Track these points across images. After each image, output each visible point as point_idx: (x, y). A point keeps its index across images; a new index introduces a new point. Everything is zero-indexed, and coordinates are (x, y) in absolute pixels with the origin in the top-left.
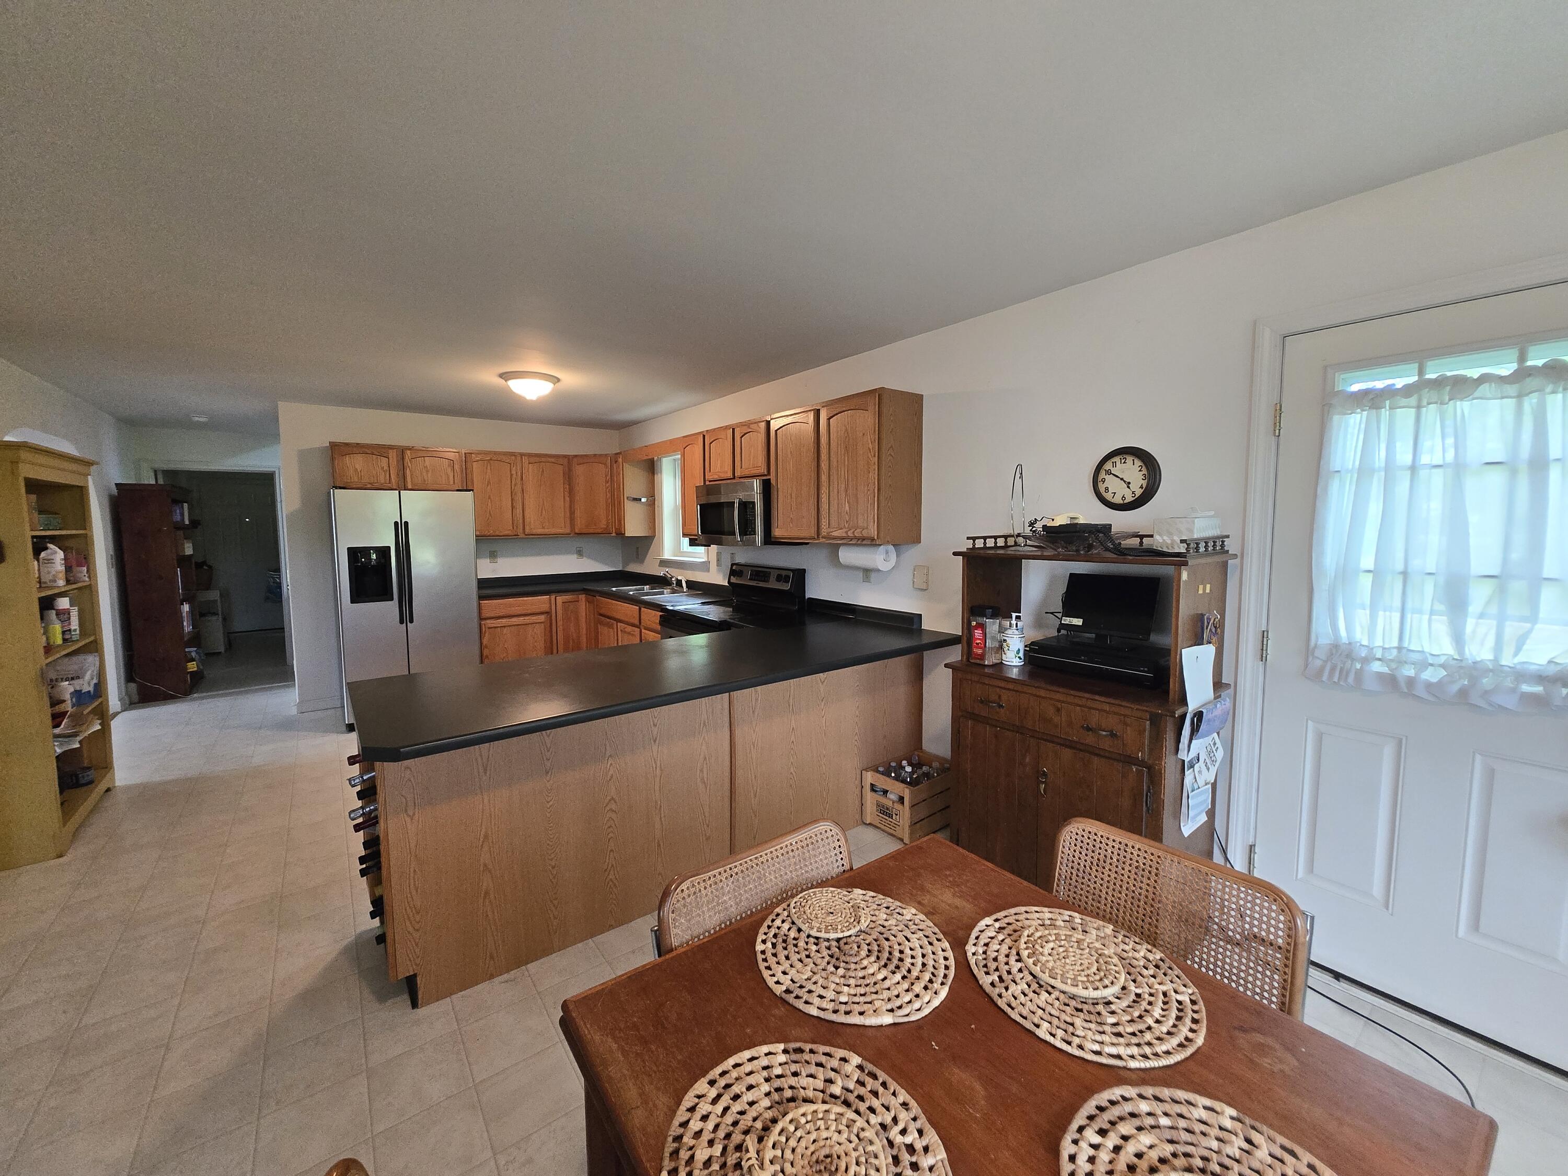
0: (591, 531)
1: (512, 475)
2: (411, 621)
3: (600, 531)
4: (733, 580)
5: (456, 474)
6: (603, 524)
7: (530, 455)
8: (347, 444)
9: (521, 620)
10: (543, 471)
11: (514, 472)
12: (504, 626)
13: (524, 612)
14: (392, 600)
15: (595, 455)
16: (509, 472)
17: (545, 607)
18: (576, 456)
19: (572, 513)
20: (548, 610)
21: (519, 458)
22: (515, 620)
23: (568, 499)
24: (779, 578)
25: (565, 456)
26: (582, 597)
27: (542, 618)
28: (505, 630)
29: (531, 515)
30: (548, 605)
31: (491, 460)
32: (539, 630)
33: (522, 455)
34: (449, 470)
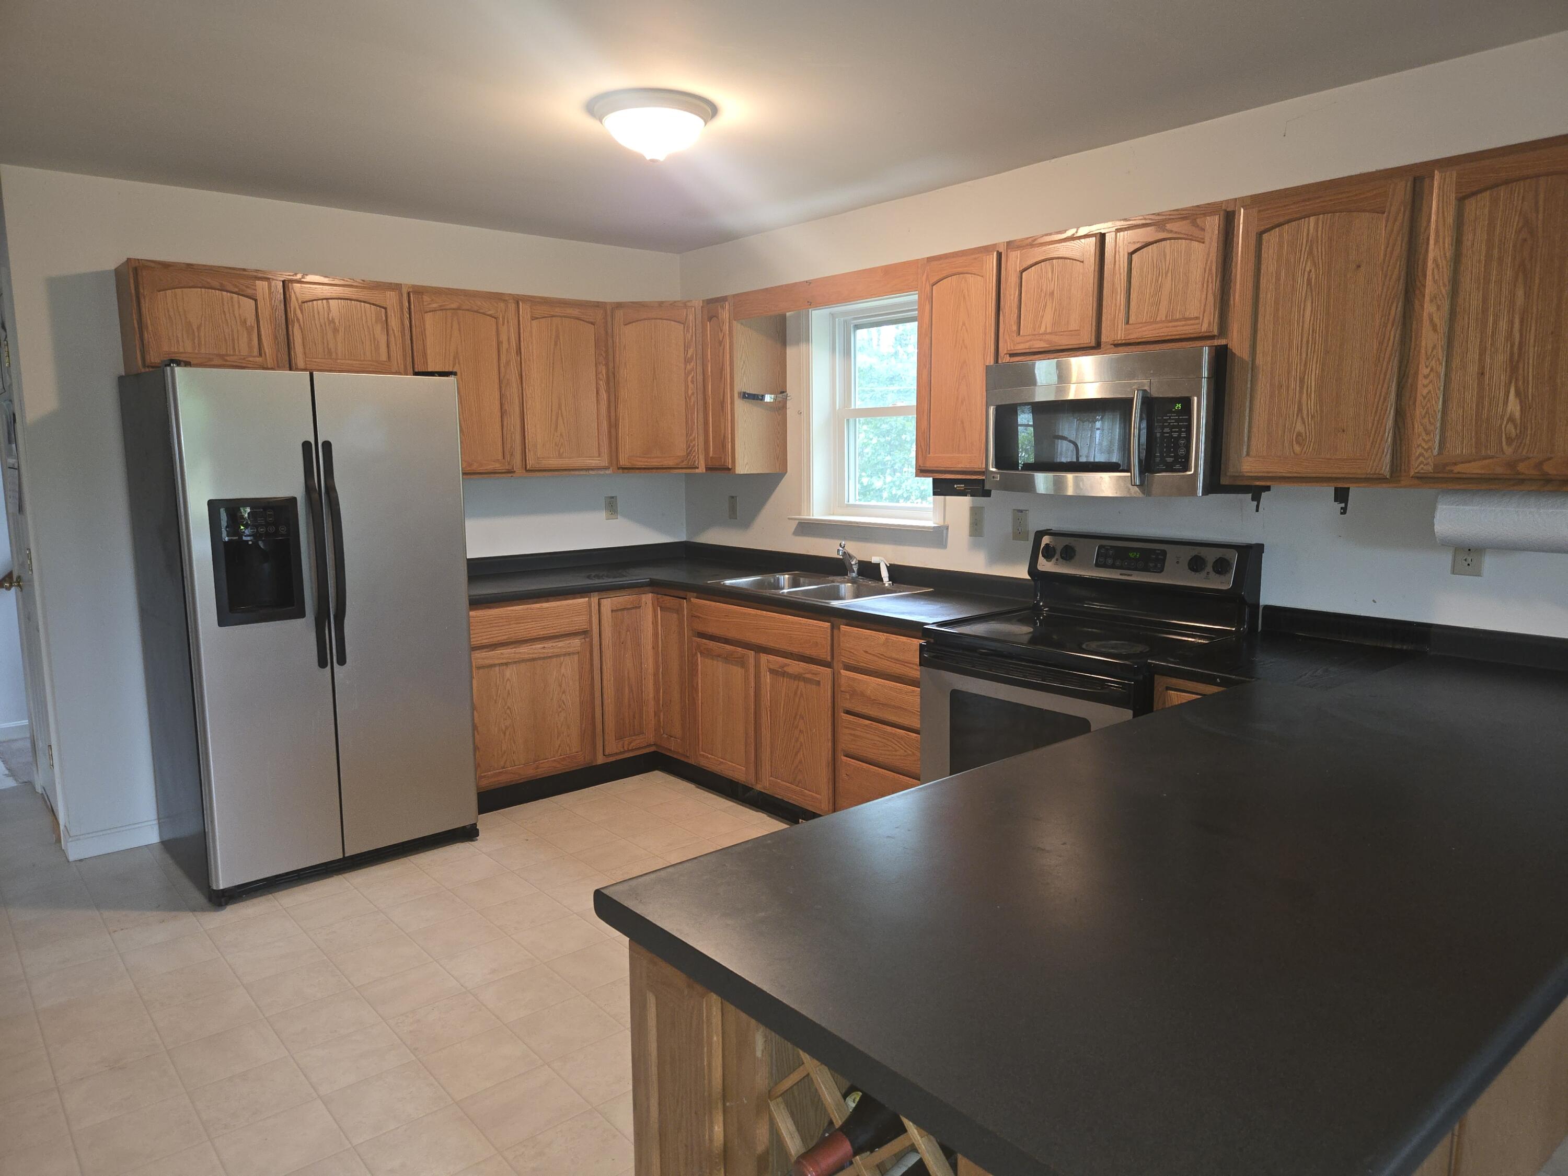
0: (655, 463)
1: (499, 343)
2: (342, 661)
3: (671, 463)
4: (1044, 565)
5: (392, 339)
6: (680, 449)
7: (533, 301)
8: (166, 266)
9: (537, 648)
10: (557, 337)
11: (504, 338)
12: (506, 664)
13: (542, 633)
14: (301, 614)
15: (661, 304)
16: (495, 339)
17: (580, 622)
18: (619, 305)
19: (614, 425)
20: (585, 626)
21: (512, 306)
22: (525, 651)
23: (604, 395)
24: (1196, 564)
25: (597, 305)
26: (648, 598)
27: (576, 642)
28: (508, 672)
29: (537, 431)
30: (585, 618)
31: (459, 309)
32: (569, 669)
33: (518, 300)
34: (378, 329)
